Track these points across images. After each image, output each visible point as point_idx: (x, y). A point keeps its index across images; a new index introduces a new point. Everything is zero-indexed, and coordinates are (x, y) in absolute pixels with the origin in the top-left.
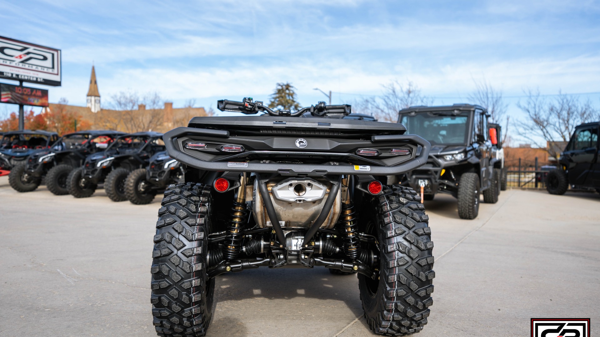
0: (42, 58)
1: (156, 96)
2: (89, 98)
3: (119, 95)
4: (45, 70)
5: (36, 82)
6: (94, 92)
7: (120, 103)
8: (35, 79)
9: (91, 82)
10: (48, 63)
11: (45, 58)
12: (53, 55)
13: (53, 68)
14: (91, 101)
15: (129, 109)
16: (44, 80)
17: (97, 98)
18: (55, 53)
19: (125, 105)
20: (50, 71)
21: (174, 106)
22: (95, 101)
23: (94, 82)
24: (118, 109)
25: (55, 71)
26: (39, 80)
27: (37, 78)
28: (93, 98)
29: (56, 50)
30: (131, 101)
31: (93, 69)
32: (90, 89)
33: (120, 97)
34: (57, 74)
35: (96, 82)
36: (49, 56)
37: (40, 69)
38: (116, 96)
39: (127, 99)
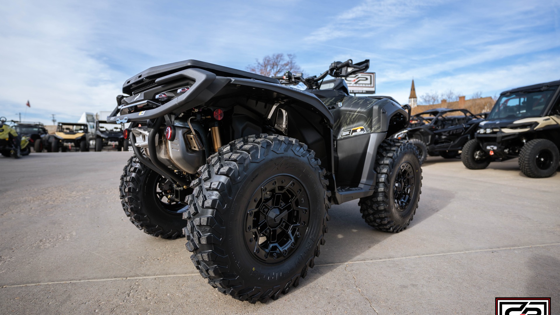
0: (365, 79)
1: (451, 93)
2: (410, 99)
3: (425, 95)
4: (367, 86)
5: (362, 93)
6: (413, 96)
7: (425, 101)
8: (361, 92)
9: (412, 90)
10: (368, 82)
11: (367, 79)
12: (371, 76)
13: (371, 84)
14: (411, 101)
15: (431, 103)
16: (366, 91)
17: (415, 99)
18: (372, 75)
19: (429, 101)
20: (369, 86)
21: (467, 99)
22: (414, 101)
23: (413, 89)
24: (424, 104)
25: (372, 85)
26: (364, 92)
27: (362, 91)
28: (412, 99)
29: (373, 73)
30: (433, 98)
31: (413, 82)
32: (411, 94)
33: (426, 97)
34: (373, 87)
35: (414, 90)
36: (369, 77)
37: (364, 85)
38: (423, 96)
39: (430, 97)
